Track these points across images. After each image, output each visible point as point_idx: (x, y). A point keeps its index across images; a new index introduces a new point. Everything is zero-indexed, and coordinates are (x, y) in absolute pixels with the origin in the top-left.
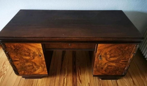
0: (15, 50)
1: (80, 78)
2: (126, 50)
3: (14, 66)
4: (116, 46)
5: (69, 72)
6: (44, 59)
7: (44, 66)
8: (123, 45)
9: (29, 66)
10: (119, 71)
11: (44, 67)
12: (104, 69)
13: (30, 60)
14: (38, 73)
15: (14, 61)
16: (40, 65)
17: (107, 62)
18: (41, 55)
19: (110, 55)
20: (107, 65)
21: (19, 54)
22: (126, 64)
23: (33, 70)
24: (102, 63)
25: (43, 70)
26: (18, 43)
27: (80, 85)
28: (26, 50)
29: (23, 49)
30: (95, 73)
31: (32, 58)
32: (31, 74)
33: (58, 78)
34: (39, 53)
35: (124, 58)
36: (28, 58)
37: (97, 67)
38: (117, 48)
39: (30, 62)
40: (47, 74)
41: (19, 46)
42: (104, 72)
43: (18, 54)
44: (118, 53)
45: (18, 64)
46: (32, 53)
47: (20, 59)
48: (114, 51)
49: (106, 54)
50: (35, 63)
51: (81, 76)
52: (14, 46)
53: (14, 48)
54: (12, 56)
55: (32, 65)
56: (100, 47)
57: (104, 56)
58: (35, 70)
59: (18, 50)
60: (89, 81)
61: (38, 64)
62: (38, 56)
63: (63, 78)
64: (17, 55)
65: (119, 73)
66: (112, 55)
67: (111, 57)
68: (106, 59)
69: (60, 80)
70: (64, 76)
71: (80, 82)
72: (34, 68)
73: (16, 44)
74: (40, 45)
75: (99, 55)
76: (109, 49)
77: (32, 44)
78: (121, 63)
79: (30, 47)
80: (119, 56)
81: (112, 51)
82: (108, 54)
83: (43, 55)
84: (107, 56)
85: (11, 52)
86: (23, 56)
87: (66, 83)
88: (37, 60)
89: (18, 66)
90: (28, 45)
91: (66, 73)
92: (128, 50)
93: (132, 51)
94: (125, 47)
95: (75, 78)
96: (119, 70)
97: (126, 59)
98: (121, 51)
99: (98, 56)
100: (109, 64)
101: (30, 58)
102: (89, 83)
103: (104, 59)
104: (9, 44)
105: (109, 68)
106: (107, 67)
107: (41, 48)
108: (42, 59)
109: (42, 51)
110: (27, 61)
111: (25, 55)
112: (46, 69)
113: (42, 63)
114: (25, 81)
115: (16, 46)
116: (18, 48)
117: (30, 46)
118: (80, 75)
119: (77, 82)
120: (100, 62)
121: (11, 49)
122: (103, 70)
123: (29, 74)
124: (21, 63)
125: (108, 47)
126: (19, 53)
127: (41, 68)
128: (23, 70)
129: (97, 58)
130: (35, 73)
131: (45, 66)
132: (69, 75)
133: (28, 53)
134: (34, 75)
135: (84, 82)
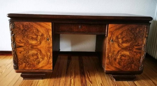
0: (23, 30)
1: (90, 79)
2: (137, 32)
3: (15, 56)
4: (126, 28)
5: (76, 74)
6: (51, 45)
7: (50, 55)
8: (134, 26)
9: (33, 55)
10: (135, 65)
11: (50, 57)
12: (117, 60)
13: (36, 46)
14: (42, 67)
15: (18, 47)
16: (45, 54)
17: (120, 49)
18: (49, 38)
19: (122, 39)
20: (120, 54)
21: (26, 37)
22: (140, 53)
23: (36, 62)
24: (114, 51)
25: (48, 63)
26: (28, 22)
27: (90, 85)
28: (34, 31)
29: (31, 30)
30: (108, 68)
31: (39, 43)
32: (33, 69)
33: (63, 79)
34: (47, 36)
35: (137, 44)
36: (34, 42)
37: (109, 58)
38: (128, 29)
39: (36, 48)
40: (52, 69)
41: (28, 26)
42: (118, 66)
43: (24, 37)
44: (130, 37)
45: (20, 53)
46: (40, 36)
47: (25, 44)
48: (125, 33)
49: (117, 38)
50: (40, 51)
51: (91, 78)
52: (23, 26)
53: (22, 29)
54: (18, 39)
55: (37, 54)
56: (111, 28)
57: (116, 40)
58: (39, 62)
59: (26, 30)
60: (101, 82)
61: (43, 52)
62: (45, 40)
63: (70, 79)
64: (23, 39)
65: (135, 67)
66: (124, 39)
67: (123, 42)
68: (119, 46)
69: (66, 81)
70: (71, 77)
71: (90, 83)
72: (38, 58)
73: (25, 23)
74: (50, 24)
75: (110, 39)
76: (120, 32)
77: (42, 24)
78: (135, 52)
79: (39, 27)
80: (131, 41)
81: (123, 34)
82: (120, 38)
83: (51, 39)
84: (119, 40)
85: (18, 34)
86: (29, 40)
87: (73, 83)
88: (43, 46)
89: (20, 55)
90: (38, 24)
91: (72, 75)
92: (139, 32)
93: (144, 34)
94: (136, 29)
95: (83, 79)
96: (134, 62)
97: (140, 45)
98: (133, 33)
99: (110, 41)
100: (122, 53)
101: (36, 43)
102: (101, 84)
103: (116, 45)
104: (18, 22)
105: (122, 59)
106: (120, 57)
107: (51, 28)
108: (49, 44)
109: (51, 33)
110: (33, 47)
111: (32, 38)
112: (51, 60)
113: (49, 51)
114: (23, 81)
115: (26, 25)
116: (26, 29)
117: (40, 25)
118: (90, 76)
119: (87, 83)
120: (112, 50)
121: (19, 30)
122: (116, 63)
123: (30, 69)
124: (25, 50)
125: (119, 29)
126: (26, 35)
127: (46, 59)
128: (25, 62)
129: (109, 43)
130: (38, 67)
131: (52, 55)
132: (76, 77)
133: (36, 35)
134: (36, 70)
135: (95, 82)
